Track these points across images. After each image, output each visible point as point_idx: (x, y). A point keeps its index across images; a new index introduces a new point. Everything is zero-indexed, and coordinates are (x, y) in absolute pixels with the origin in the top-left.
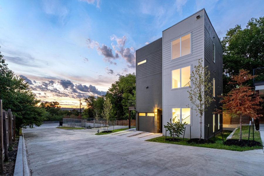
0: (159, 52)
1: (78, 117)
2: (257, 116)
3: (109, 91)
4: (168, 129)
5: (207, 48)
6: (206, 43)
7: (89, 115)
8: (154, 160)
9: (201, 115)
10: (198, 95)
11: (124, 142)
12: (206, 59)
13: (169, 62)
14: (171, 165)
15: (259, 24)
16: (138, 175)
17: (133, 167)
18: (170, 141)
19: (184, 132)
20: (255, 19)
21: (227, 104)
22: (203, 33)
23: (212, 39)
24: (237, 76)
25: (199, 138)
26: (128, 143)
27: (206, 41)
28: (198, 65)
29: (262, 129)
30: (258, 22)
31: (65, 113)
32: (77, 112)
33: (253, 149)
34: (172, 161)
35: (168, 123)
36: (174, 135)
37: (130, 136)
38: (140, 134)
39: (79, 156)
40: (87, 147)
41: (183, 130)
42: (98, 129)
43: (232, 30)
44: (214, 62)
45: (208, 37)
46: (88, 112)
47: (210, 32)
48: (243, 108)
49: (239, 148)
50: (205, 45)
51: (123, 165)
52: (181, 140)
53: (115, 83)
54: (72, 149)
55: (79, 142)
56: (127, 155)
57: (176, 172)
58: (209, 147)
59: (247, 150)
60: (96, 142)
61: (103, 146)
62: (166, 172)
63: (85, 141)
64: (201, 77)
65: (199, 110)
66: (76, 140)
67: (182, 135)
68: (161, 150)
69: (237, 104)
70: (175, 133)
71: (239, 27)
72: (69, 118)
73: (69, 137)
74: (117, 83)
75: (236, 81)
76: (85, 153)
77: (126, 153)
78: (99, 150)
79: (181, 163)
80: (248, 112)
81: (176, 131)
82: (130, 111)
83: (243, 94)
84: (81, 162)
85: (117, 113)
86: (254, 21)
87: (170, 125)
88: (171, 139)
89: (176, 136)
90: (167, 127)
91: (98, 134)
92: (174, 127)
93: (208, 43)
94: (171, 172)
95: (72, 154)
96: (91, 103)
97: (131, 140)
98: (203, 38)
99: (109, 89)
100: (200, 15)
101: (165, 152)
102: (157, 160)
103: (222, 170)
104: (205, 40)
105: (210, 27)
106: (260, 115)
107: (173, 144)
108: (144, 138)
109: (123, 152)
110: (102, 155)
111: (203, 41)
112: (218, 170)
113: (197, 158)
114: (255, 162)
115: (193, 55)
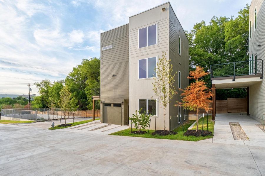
0: (126, 39)
1: (25, 107)
2: (209, 109)
3: (69, 76)
4: (134, 121)
5: (173, 40)
6: (171, 36)
7: (42, 104)
8: (113, 156)
9: (165, 107)
10: (162, 87)
11: (84, 137)
12: (171, 51)
13: (135, 51)
14: (129, 161)
15: (220, 23)
16: (91, 175)
17: (88, 166)
18: (135, 134)
19: (149, 123)
20: (217, 18)
21: (186, 97)
22: (168, 26)
23: (178, 32)
24: (194, 72)
25: (163, 129)
26: (88, 138)
27: (171, 34)
28: (161, 58)
29: (217, 119)
30: (219, 21)
31: (6, 101)
32: (25, 100)
33: (205, 139)
34: (132, 156)
35: (134, 115)
36: (140, 128)
37: (92, 130)
38: (105, 126)
39: (19, 159)
40: (34, 146)
41: (149, 122)
42: (52, 122)
43: (198, 25)
44: (179, 55)
45: (173, 30)
46: (40, 100)
47: (175, 26)
48: (198, 102)
49: (195, 138)
50: (170, 37)
51: (76, 165)
52: (147, 132)
53: (77, 67)
54: (12, 150)
55: (22, 141)
56: (84, 153)
57: (131, 168)
58: (170, 139)
59: (201, 140)
60: (48, 139)
61: (57, 143)
62: (122, 168)
63: (33, 139)
64: (165, 70)
65: (163, 102)
66: (20, 138)
67: (147, 127)
68: (123, 144)
69: (194, 98)
70: (140, 126)
71: (204, 23)
72: (12, 108)
73: (9, 134)
74: (80, 67)
75: (193, 77)
76: (30, 154)
77: (82, 151)
78: (49, 149)
79: (140, 157)
80: (202, 105)
81: (141, 123)
82: (95, 101)
83: (198, 89)
84: (22, 167)
85: (79, 102)
86: (216, 19)
87: (135, 117)
88: (136, 131)
89: (142, 129)
90: (133, 119)
91: (53, 128)
92: (140, 119)
93: (173, 36)
94: (127, 168)
95: (10, 157)
96: (45, 89)
97: (93, 134)
98: (168, 31)
99: (70, 73)
100: (166, 8)
101: (127, 146)
102: (116, 156)
103: (174, 161)
104: (170, 32)
105: (175, 20)
106: (210, 108)
107: (137, 137)
108: (108, 131)
109: (80, 150)
110: (52, 156)
111: (168, 33)
112: (171, 161)
113: (156, 151)
114: (203, 151)
115: (159, 46)
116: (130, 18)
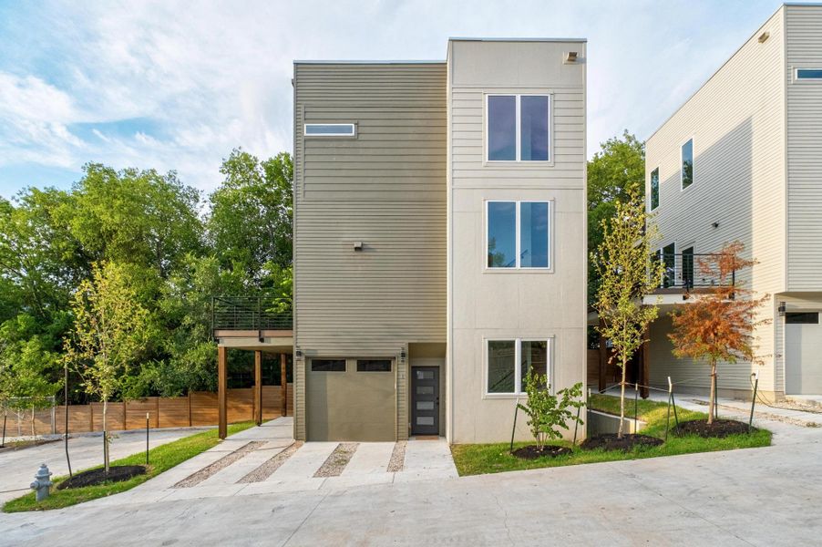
13: (473, 166)
115: (556, 168)
116: (453, 41)
